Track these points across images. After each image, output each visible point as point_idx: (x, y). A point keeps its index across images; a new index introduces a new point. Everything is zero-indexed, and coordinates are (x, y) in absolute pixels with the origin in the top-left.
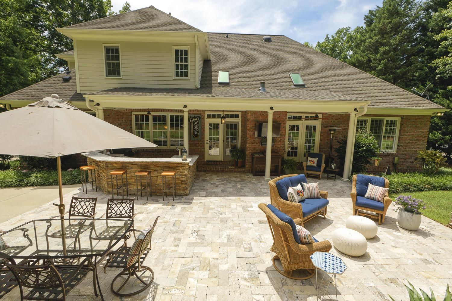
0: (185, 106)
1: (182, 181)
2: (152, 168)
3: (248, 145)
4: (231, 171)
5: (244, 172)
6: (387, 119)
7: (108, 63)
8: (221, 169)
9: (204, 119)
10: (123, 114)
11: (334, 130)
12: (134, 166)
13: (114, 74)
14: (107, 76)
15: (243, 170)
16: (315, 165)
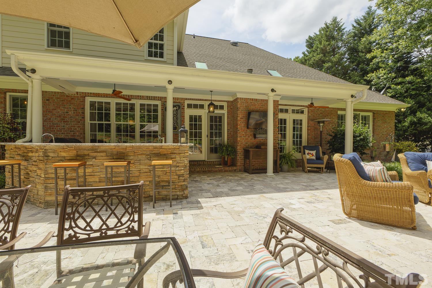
0: (170, 82)
2: (132, 157)
3: (239, 139)
4: (220, 171)
5: (235, 170)
6: (362, 114)
7: (52, 31)
8: (209, 169)
9: (184, 109)
10: (72, 99)
11: (323, 122)
13: (60, 46)
14: (48, 47)
15: (235, 168)
16: (314, 158)
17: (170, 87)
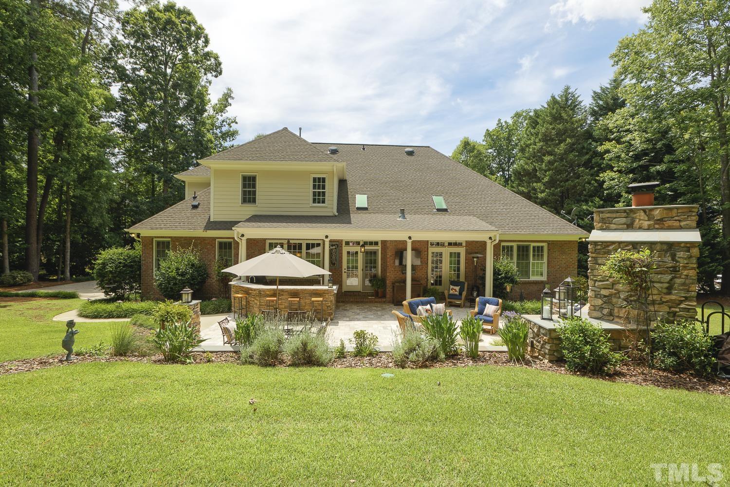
0: (327, 237)
1: (328, 307)
2: (301, 295)
3: (388, 274)
4: (371, 302)
5: (384, 302)
6: (533, 244)
7: (244, 190)
8: (361, 300)
9: (342, 247)
11: (478, 257)
12: (284, 293)
13: (249, 202)
14: (242, 204)
15: (384, 300)
16: (457, 293)
17: (327, 241)
